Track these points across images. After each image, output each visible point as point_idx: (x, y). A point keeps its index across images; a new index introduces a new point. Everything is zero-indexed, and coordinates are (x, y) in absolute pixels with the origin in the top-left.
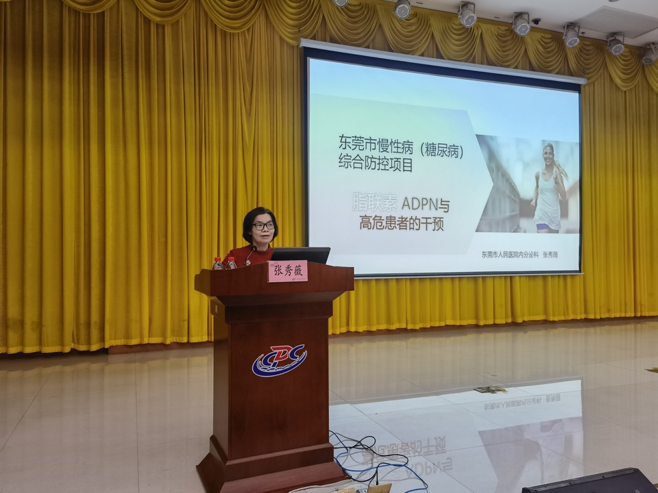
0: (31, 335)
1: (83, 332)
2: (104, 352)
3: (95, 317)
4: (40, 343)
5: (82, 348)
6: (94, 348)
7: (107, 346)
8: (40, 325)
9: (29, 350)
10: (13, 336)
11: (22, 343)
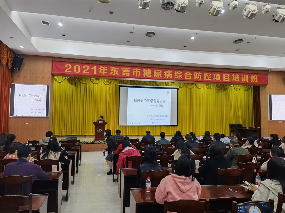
0: (75, 133)
1: (82, 132)
2: (85, 136)
3: (84, 130)
4: (76, 134)
5: (82, 135)
6: (84, 135)
7: (86, 135)
8: (76, 131)
9: (75, 135)
10: (72, 133)
11: (74, 134)
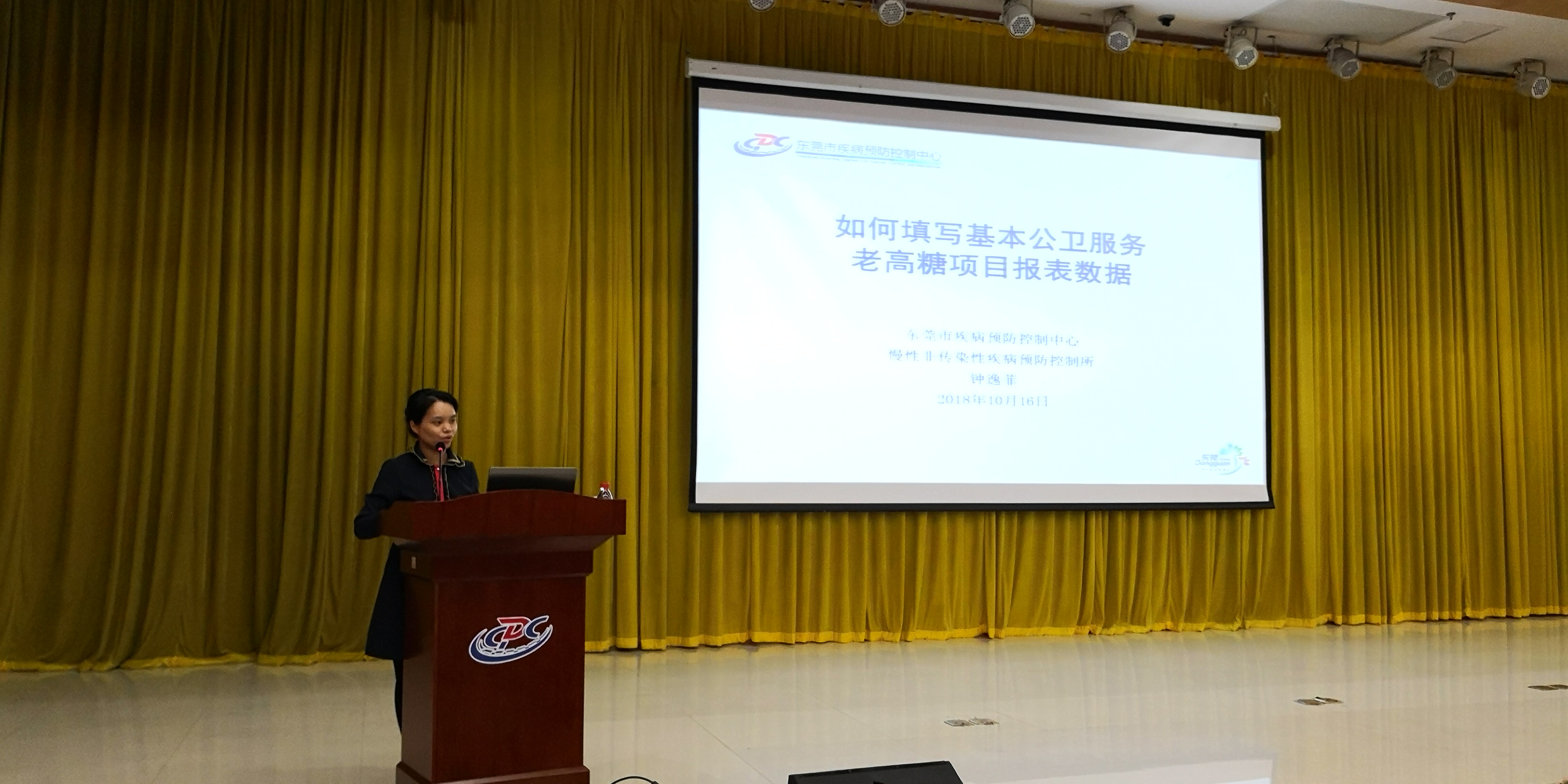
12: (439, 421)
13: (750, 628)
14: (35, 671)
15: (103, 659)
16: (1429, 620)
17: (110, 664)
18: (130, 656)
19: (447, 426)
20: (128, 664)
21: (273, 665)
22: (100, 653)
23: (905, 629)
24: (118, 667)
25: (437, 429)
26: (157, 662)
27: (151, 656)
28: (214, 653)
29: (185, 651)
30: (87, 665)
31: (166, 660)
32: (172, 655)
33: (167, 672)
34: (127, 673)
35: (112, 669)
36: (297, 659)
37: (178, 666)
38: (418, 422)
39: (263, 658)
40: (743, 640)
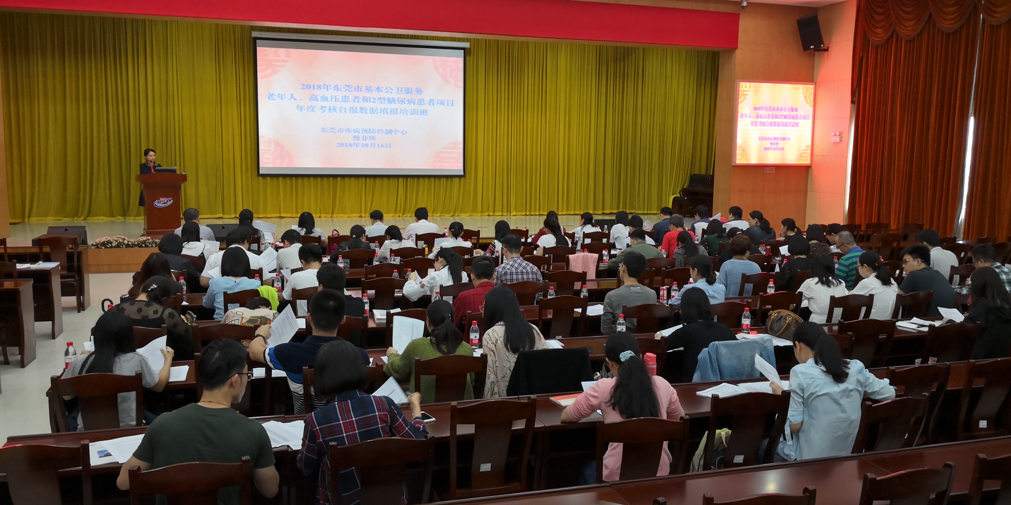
12: (151, 156)
13: (280, 212)
14: (61, 220)
15: (80, 217)
16: (526, 215)
17: (82, 218)
18: (88, 216)
19: (153, 157)
20: (88, 218)
21: (130, 219)
22: (80, 213)
23: (333, 213)
24: (85, 219)
25: (151, 158)
26: (96, 218)
27: (95, 216)
28: (113, 216)
29: (104, 215)
30: (75, 218)
31: (99, 218)
32: (100, 216)
33: (99, 221)
34: (87, 221)
35: (82, 220)
36: (137, 218)
37: (102, 219)
38: (147, 156)
39: (127, 218)
40: (278, 216)
